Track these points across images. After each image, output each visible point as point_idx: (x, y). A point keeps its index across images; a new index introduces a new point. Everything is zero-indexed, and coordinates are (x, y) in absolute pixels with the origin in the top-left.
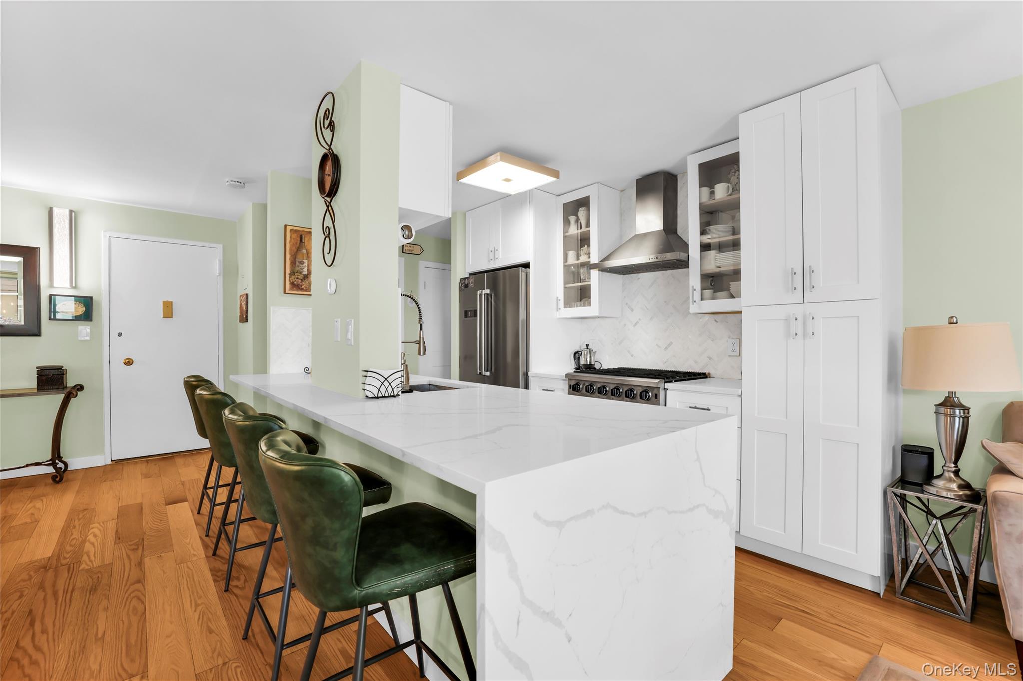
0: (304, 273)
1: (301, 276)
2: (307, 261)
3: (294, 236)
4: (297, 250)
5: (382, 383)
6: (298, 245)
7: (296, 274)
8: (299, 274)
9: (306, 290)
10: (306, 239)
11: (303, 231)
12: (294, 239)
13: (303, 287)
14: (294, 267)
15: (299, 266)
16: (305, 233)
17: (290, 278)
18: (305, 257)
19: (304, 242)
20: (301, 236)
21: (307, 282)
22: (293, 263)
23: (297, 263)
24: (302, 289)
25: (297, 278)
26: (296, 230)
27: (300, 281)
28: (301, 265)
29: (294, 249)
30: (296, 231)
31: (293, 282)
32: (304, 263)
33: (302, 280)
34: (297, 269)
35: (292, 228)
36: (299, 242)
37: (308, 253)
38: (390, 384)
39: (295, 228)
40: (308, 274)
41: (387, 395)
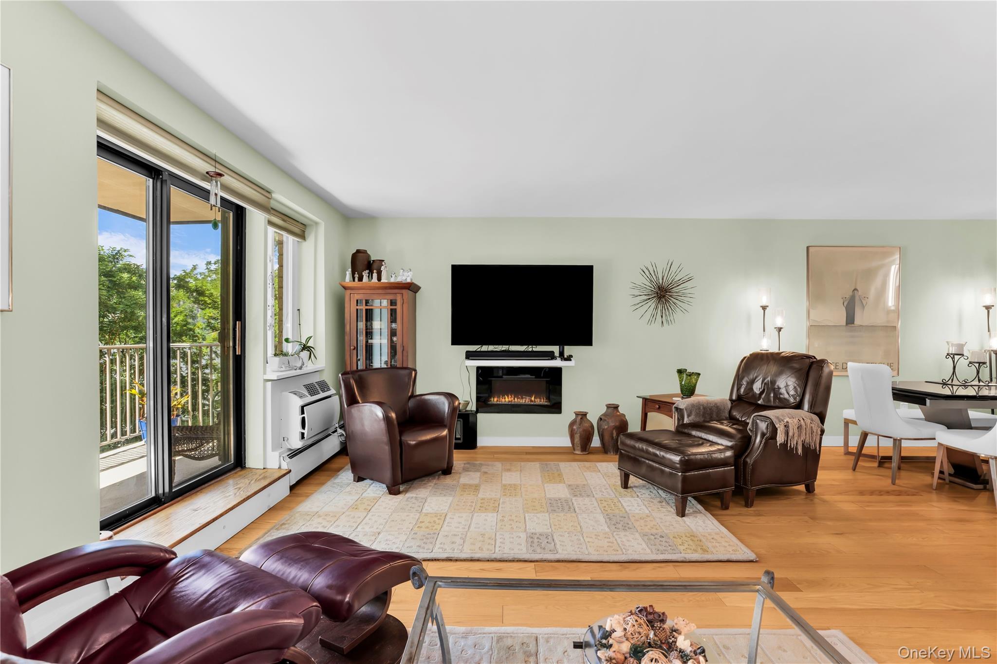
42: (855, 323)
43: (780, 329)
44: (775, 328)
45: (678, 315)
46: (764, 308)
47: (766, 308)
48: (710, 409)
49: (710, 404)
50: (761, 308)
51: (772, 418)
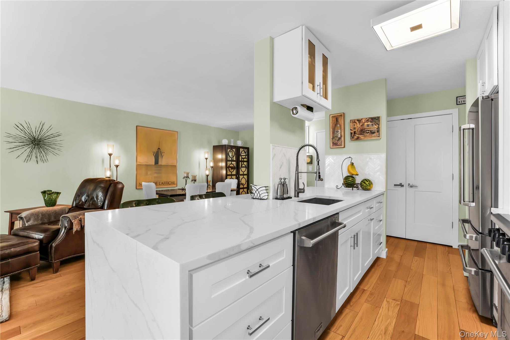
0: (339, 137)
1: (337, 139)
2: (340, 130)
3: (333, 119)
4: (335, 126)
6: (335, 124)
7: (335, 138)
8: (336, 138)
9: (340, 146)
10: (339, 119)
12: (333, 121)
13: (338, 144)
14: (334, 135)
15: (336, 134)
16: (339, 116)
17: (332, 140)
18: (339, 128)
19: (338, 121)
20: (337, 118)
21: (340, 141)
22: (333, 133)
23: (335, 132)
24: (338, 145)
25: (336, 140)
27: (337, 141)
28: (337, 133)
29: (334, 126)
30: (334, 116)
31: (334, 142)
32: (338, 131)
33: (338, 140)
34: (335, 135)
35: (332, 115)
36: (336, 122)
38: (259, 193)
39: (334, 115)
40: (341, 137)
41: (257, 198)
42: (159, 164)
43: (117, 166)
44: (115, 165)
45: (50, 157)
46: (110, 155)
47: (111, 155)
48: (49, 215)
49: (50, 211)
50: (109, 155)
51: (70, 217)
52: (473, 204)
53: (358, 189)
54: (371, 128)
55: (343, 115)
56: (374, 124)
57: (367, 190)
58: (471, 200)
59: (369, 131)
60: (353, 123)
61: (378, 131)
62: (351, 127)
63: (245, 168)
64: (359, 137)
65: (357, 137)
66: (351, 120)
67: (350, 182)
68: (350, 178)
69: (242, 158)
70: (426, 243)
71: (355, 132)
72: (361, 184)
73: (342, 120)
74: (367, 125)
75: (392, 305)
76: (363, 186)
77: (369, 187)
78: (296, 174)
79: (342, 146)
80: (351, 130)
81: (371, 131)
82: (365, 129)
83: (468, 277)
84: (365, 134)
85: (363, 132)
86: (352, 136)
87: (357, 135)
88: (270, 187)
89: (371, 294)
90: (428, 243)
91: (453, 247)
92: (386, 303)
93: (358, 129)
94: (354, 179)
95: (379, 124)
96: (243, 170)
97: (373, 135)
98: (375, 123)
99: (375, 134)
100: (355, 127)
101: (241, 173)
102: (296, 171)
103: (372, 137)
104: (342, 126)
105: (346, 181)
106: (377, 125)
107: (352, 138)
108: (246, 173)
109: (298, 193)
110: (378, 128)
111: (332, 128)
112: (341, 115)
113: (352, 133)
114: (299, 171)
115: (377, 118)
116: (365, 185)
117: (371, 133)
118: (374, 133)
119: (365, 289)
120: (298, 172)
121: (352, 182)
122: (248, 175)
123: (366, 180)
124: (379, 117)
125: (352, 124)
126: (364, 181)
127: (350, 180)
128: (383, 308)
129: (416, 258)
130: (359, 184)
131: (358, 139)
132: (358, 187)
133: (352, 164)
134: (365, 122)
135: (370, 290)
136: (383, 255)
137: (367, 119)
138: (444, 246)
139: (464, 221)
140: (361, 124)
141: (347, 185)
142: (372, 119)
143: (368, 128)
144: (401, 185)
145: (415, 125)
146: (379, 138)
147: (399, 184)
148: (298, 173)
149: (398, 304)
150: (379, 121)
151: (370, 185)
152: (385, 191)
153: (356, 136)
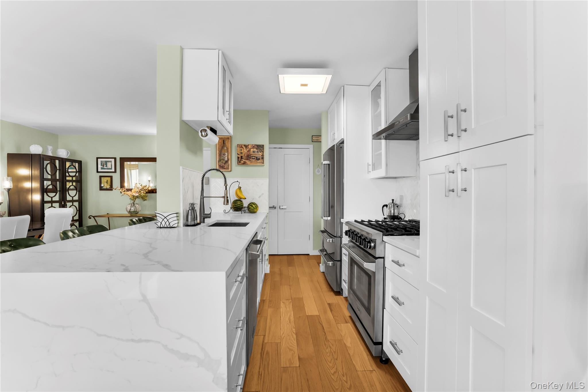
0: (226, 160)
1: (224, 162)
2: (227, 153)
3: (220, 141)
4: (222, 148)
5: (163, 220)
6: (222, 146)
7: (222, 161)
8: (223, 161)
9: (227, 169)
10: (226, 142)
11: (225, 138)
12: (220, 143)
13: (225, 167)
14: (220, 157)
15: (223, 156)
16: (226, 139)
17: (218, 163)
18: (226, 151)
19: (225, 144)
20: (224, 140)
21: (227, 164)
22: (220, 155)
23: (222, 155)
24: (225, 169)
25: (222, 163)
26: (221, 138)
27: (224, 164)
28: (224, 156)
29: (220, 148)
31: (220, 165)
32: (225, 154)
33: (224, 163)
34: (222, 158)
35: (219, 137)
36: (223, 144)
37: (227, 149)
38: (168, 220)
39: (222, 137)
41: (165, 226)
52: (329, 218)
53: (245, 213)
54: (256, 155)
55: (229, 138)
56: (259, 152)
57: (254, 213)
58: (328, 215)
59: (254, 157)
60: (240, 147)
61: (263, 158)
62: (238, 152)
63: (75, 191)
64: (245, 162)
65: (244, 162)
66: (238, 145)
67: (239, 206)
68: (239, 202)
69: (70, 176)
70: (292, 255)
71: (241, 157)
72: (248, 207)
73: (229, 143)
74: (253, 151)
75: (287, 304)
76: (251, 209)
77: (256, 210)
78: (201, 198)
79: (229, 169)
80: (238, 154)
81: (256, 157)
82: (251, 155)
83: (324, 272)
84: (251, 160)
85: (249, 157)
86: (239, 160)
87: (244, 160)
88: (180, 213)
89: (270, 301)
90: (294, 255)
91: (310, 255)
92: (283, 304)
93: (245, 154)
94: (242, 203)
95: (263, 152)
96: (72, 194)
97: (258, 161)
98: (260, 150)
99: (260, 161)
100: (241, 152)
101: (69, 198)
102: (201, 195)
103: (257, 163)
104: (229, 149)
105: (234, 205)
106: (262, 153)
107: (239, 162)
108: (76, 198)
109: (204, 219)
110: (263, 155)
111: (219, 150)
112: (228, 138)
113: (239, 157)
114: (205, 196)
115: (261, 146)
116: (252, 208)
117: (256, 159)
118: (259, 159)
119: (264, 299)
120: (203, 196)
121: (240, 206)
122: (80, 201)
123: (253, 204)
124: (264, 145)
125: (239, 149)
126: (251, 204)
127: (239, 203)
128: (282, 307)
129: (290, 267)
130: (246, 207)
131: (244, 163)
132: (245, 211)
133: (240, 188)
134: (251, 148)
135: (268, 298)
136: (268, 271)
137: (253, 146)
138: (304, 255)
139: (323, 232)
140: (247, 150)
141: (236, 209)
142: (257, 147)
143: (254, 154)
144: (274, 207)
145: (284, 155)
146: (263, 164)
147: (272, 206)
148: (203, 198)
149: (291, 302)
150: (264, 149)
151: (256, 208)
152: (268, 213)
153: (242, 161)
